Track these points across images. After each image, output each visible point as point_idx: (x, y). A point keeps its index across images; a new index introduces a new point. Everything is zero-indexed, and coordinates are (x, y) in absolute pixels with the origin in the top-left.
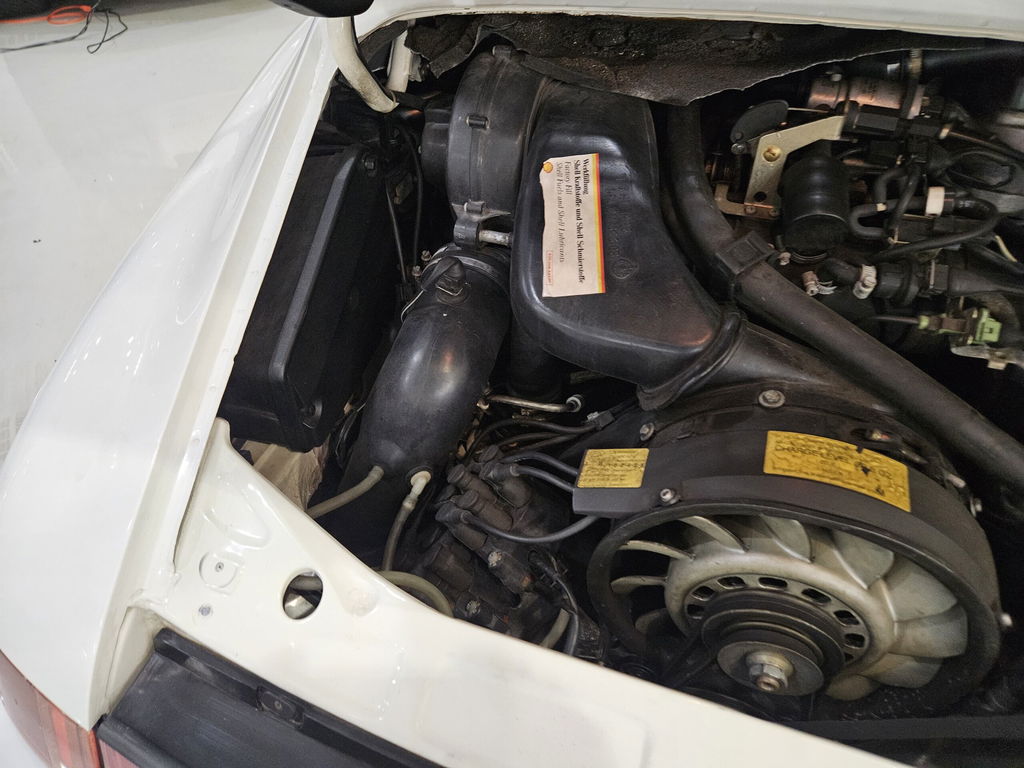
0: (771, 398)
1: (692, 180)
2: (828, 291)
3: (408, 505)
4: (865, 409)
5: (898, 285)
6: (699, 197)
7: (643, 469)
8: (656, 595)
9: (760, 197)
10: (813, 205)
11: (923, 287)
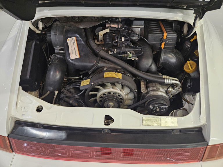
0: (105, 69)
1: (91, 40)
2: (112, 53)
3: (55, 97)
4: (117, 68)
6: (92, 42)
7: (89, 82)
9: (101, 41)
10: (107, 41)
11: (122, 51)
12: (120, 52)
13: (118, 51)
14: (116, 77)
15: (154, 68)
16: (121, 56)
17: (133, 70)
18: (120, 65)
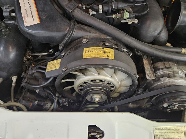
0: (85, 41)
2: (95, 13)
3: (13, 85)
4: (105, 39)
5: (107, 8)
7: (60, 64)
8: (73, 90)
11: (112, 8)
12: (108, 10)
13: (106, 8)
14: (105, 56)
15: (164, 36)
16: (108, 18)
17: (132, 41)
18: (109, 33)
